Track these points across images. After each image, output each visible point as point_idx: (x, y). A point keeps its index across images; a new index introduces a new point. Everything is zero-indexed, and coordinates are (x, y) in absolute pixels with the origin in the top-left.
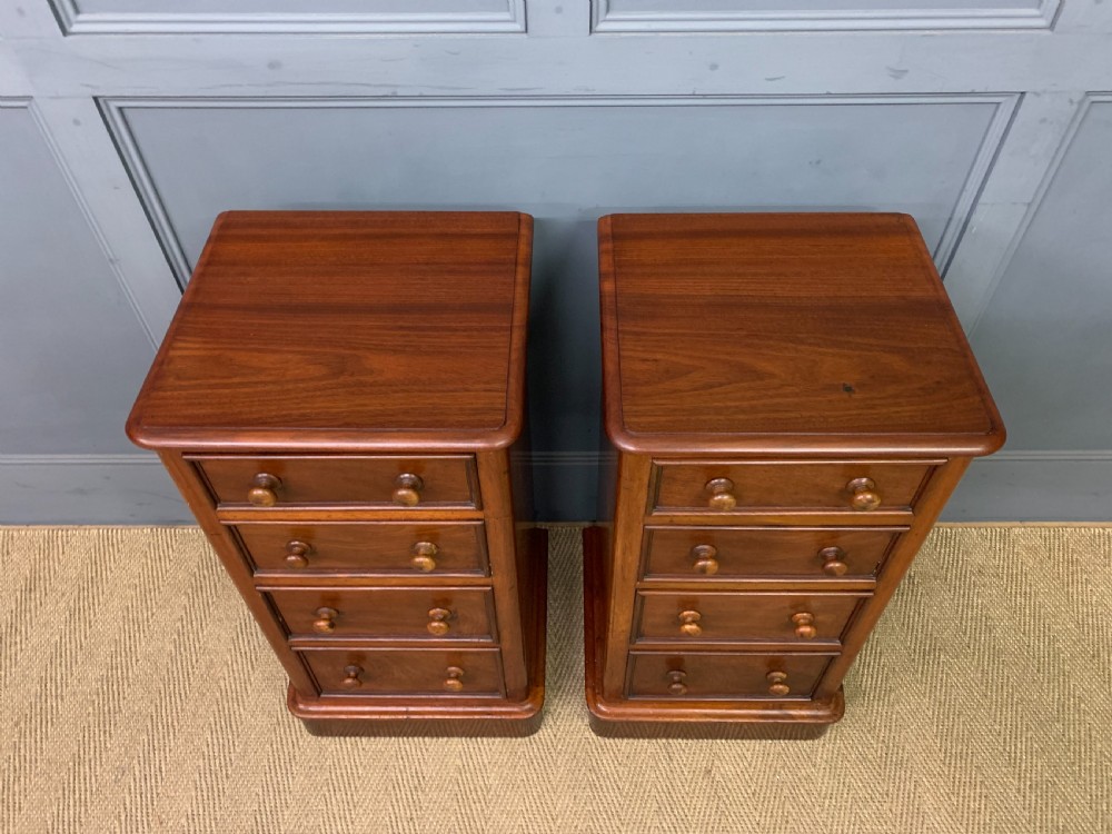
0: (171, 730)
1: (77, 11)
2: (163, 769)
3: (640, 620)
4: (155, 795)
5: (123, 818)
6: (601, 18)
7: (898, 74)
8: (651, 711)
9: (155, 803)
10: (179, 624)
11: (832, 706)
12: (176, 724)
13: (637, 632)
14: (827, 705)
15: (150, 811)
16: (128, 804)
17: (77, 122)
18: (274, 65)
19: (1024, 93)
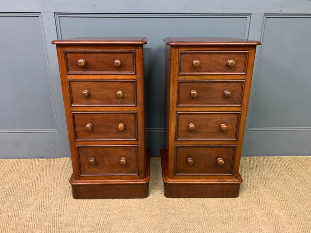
0: (29, 198)
2: (24, 207)
3: (178, 128)
4: (19, 213)
5: (7, 219)
7: (224, 9)
8: (183, 180)
9: (19, 215)
10: (37, 177)
11: (239, 179)
12: (30, 197)
13: (177, 136)
14: (237, 178)
15: (17, 217)
16: (10, 215)
17: (49, 19)
18: (94, 5)
19: (251, 14)
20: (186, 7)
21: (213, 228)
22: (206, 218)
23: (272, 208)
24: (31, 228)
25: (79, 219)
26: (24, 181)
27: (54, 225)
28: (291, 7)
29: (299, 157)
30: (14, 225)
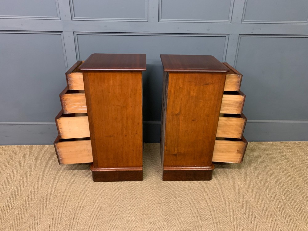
1: (75, 17)
2: (58, 182)
4: (56, 187)
5: (48, 190)
6: (160, 19)
7: (208, 30)
15: (55, 189)
16: (49, 188)
17: (69, 37)
18: (106, 26)
19: (229, 34)
20: (179, 28)
21: (194, 196)
22: (190, 188)
23: (237, 181)
24: (67, 196)
25: (100, 190)
26: (53, 163)
27: (83, 195)
28: (260, 29)
29: (264, 142)
30: (55, 195)
